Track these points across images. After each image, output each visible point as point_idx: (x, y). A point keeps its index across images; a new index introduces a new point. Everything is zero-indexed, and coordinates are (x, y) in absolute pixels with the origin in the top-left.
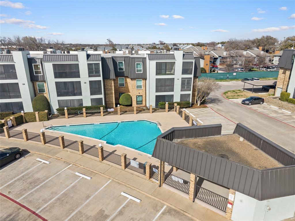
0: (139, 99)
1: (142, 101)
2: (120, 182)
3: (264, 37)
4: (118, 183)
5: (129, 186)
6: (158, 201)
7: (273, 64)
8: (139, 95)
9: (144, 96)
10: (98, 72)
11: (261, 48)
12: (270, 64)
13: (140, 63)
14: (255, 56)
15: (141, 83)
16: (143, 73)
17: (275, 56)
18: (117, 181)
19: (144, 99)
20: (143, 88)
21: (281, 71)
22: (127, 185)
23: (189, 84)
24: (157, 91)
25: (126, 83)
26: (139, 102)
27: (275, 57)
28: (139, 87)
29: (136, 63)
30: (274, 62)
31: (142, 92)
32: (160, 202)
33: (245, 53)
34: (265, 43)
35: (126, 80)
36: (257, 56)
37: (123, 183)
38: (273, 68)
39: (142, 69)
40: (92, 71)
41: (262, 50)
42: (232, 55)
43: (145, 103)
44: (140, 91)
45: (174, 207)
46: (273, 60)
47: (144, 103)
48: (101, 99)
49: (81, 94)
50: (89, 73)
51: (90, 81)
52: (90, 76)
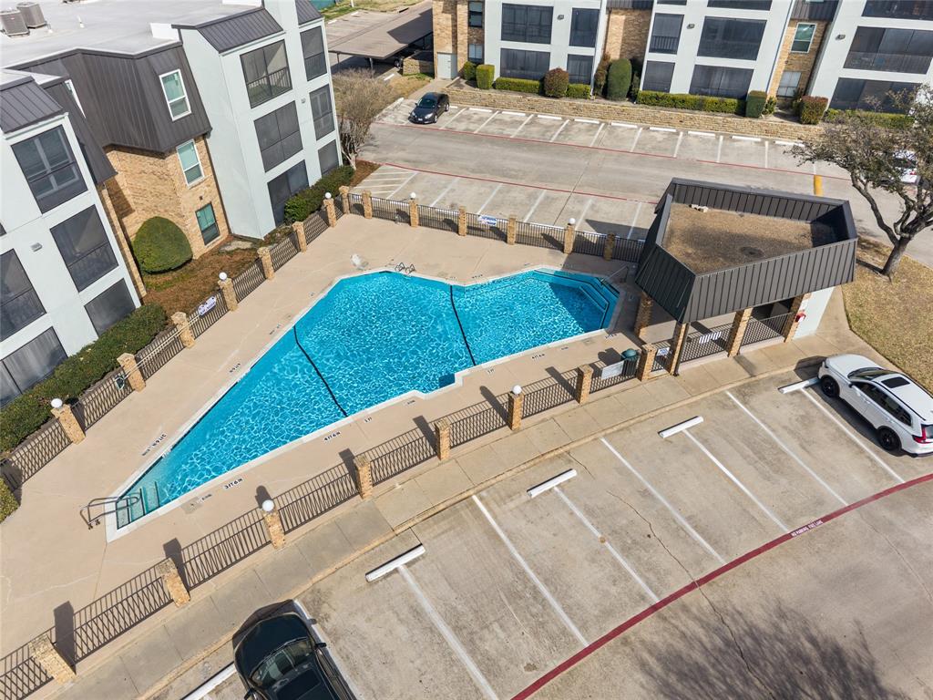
0: (207, 219)
1: (215, 225)
2: (622, 425)
4: (622, 430)
5: (647, 416)
6: (711, 396)
8: (201, 204)
9: (216, 203)
13: (173, 75)
15: (195, 155)
16: (193, 114)
18: (615, 429)
19: (219, 214)
20: (206, 174)
22: (643, 418)
24: (267, 164)
26: (209, 233)
28: (194, 173)
29: (161, 77)
31: (206, 189)
32: (716, 394)
37: (632, 422)
39: (186, 95)
43: (226, 226)
44: (202, 190)
45: (738, 384)
47: (222, 227)
48: (121, 283)
49: (39, 310)
50: (36, 190)
51: (54, 231)
52: (45, 207)
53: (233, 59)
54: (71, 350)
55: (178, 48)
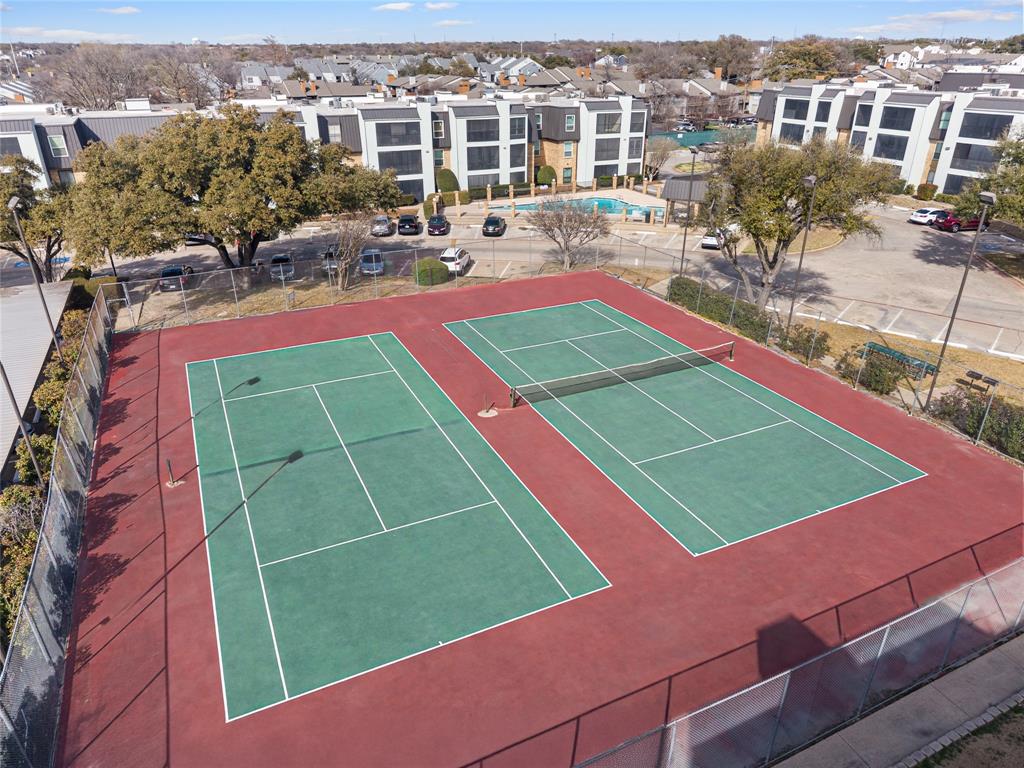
0: (568, 174)
1: (570, 178)
3: (723, 37)
7: (747, 112)
8: (568, 167)
9: (574, 169)
10: (521, 130)
11: (719, 70)
12: (741, 114)
13: (572, 116)
14: (709, 94)
15: (571, 147)
16: (576, 132)
17: (752, 93)
19: (574, 174)
20: (573, 156)
21: (760, 124)
23: (639, 146)
24: (597, 158)
25: (542, 149)
26: (567, 180)
27: (751, 97)
28: (568, 154)
29: (567, 116)
30: (749, 108)
31: (571, 163)
33: (686, 86)
34: (729, 57)
35: (542, 145)
36: (712, 94)
38: (749, 122)
39: (575, 124)
40: (516, 129)
41: (724, 78)
42: (659, 92)
43: (575, 179)
44: (570, 161)
46: (747, 104)
47: (573, 180)
48: (523, 173)
49: (498, 167)
50: (511, 133)
51: (511, 146)
52: (512, 138)
53: (594, 115)
54: (501, 183)
55: (578, 108)
